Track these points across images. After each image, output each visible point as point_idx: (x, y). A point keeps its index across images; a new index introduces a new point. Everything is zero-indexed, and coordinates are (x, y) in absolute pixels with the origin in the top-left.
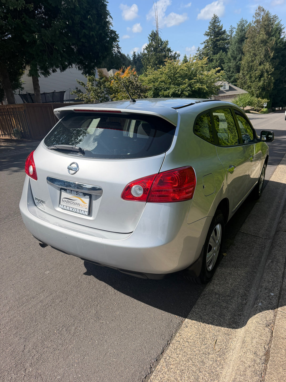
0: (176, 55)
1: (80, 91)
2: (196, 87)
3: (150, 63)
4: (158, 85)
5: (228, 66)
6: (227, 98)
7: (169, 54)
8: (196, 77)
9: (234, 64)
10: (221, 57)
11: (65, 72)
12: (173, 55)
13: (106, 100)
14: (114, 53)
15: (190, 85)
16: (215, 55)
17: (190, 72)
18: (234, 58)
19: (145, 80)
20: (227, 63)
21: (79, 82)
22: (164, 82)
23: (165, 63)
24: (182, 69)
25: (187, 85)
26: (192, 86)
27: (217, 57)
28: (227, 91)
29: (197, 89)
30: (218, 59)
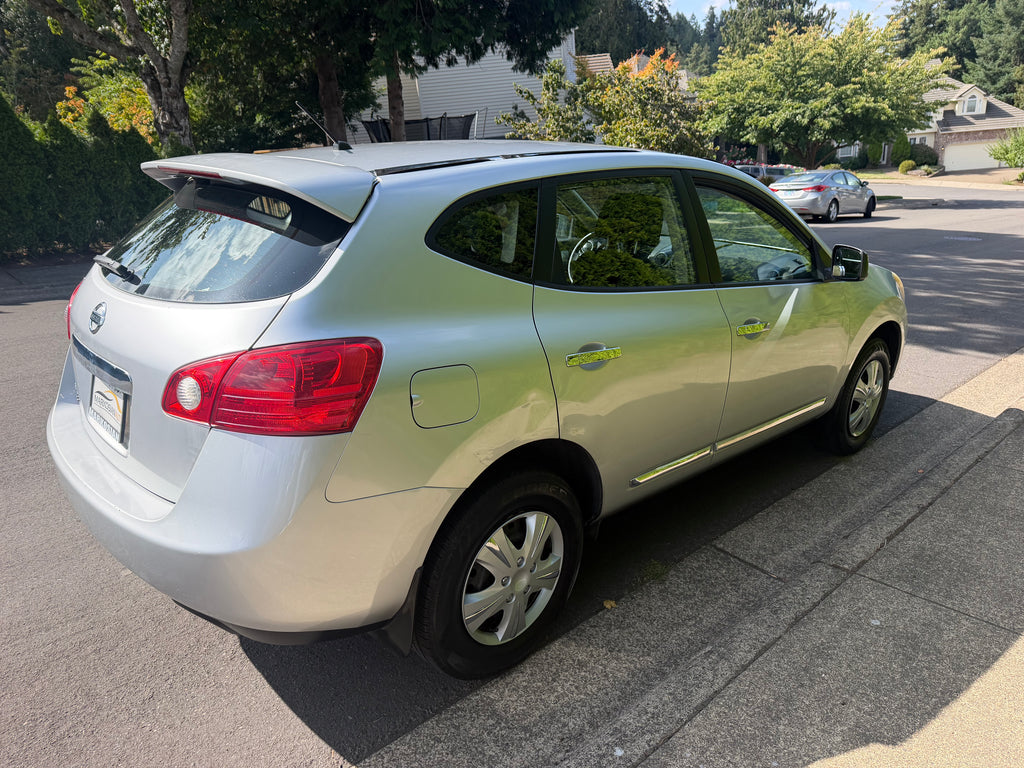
0: (825, 14)
1: (522, 115)
2: (857, 105)
3: (743, 36)
4: (744, 99)
5: (991, 42)
6: (975, 138)
7: (802, 11)
8: (861, 74)
9: (1012, 36)
10: (972, 17)
11: (477, 65)
12: (815, 13)
13: (587, 139)
14: (648, 11)
15: (839, 100)
16: (955, 11)
17: (844, 63)
18: (1014, 19)
19: (708, 85)
20: (990, 33)
21: (521, 92)
22: (765, 91)
23: (772, 36)
24: (820, 54)
25: (829, 99)
26: (846, 103)
27: (958, 18)
28: (978, 117)
29: (860, 110)
30: (961, 23)
